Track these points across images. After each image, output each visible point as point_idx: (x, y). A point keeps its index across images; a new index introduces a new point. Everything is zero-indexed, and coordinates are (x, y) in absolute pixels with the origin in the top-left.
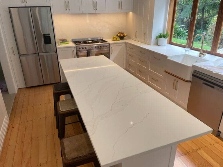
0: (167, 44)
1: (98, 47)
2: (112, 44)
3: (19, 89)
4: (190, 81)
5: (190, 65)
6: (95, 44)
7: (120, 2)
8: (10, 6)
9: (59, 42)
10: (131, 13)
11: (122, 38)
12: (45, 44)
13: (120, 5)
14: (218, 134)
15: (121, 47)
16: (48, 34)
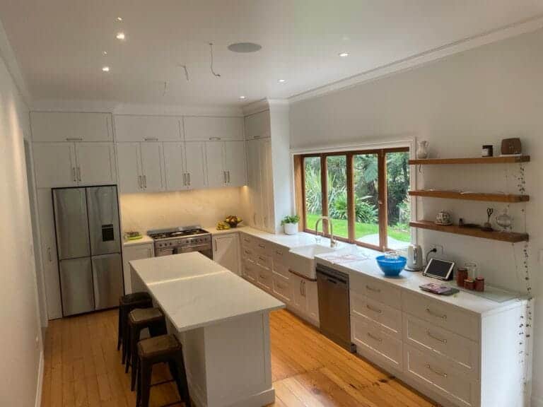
0: (299, 231)
1: (196, 240)
2: (216, 235)
3: (50, 320)
4: (316, 280)
6: (190, 237)
7: (227, 174)
8: (53, 187)
9: (126, 237)
10: (246, 188)
11: (233, 224)
12: (104, 241)
13: (227, 176)
14: (353, 349)
15: (231, 239)
16: (109, 226)
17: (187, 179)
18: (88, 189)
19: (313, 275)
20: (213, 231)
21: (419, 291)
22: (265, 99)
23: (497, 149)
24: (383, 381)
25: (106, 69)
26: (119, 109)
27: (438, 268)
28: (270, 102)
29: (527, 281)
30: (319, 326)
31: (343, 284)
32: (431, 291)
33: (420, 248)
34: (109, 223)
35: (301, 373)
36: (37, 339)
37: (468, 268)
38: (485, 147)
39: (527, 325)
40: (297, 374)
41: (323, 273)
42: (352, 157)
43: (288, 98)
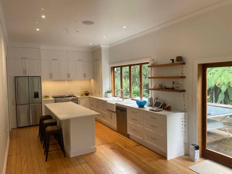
0: (112, 96)
1: (72, 100)
2: (79, 98)
3: (12, 129)
4: (116, 112)
5: (114, 103)
6: (69, 98)
8: (16, 76)
9: (44, 97)
10: (92, 80)
11: (87, 94)
12: (35, 98)
13: (85, 75)
14: (128, 136)
15: (86, 100)
16: (37, 92)
17: (69, 75)
18: (29, 77)
19: (115, 110)
20: (79, 96)
21: (149, 110)
22: (100, 45)
23: (175, 60)
24: (137, 146)
25: (38, 30)
26: (42, 47)
27: (157, 104)
28: (102, 46)
29: (184, 106)
30: (117, 130)
31: (125, 112)
32: (153, 111)
33: (152, 98)
34: (37, 91)
35: (107, 144)
36: (7, 130)
37: (166, 103)
38: (171, 60)
39: (185, 122)
40: (106, 144)
41: (118, 109)
42: (131, 67)
43: (109, 45)
